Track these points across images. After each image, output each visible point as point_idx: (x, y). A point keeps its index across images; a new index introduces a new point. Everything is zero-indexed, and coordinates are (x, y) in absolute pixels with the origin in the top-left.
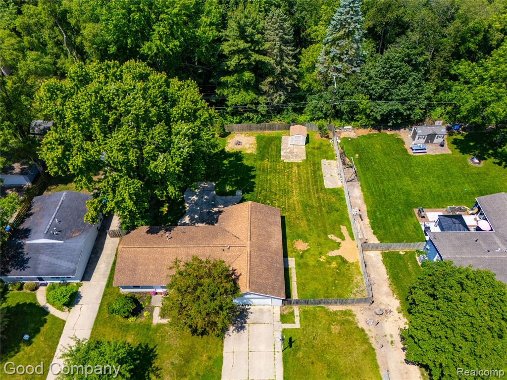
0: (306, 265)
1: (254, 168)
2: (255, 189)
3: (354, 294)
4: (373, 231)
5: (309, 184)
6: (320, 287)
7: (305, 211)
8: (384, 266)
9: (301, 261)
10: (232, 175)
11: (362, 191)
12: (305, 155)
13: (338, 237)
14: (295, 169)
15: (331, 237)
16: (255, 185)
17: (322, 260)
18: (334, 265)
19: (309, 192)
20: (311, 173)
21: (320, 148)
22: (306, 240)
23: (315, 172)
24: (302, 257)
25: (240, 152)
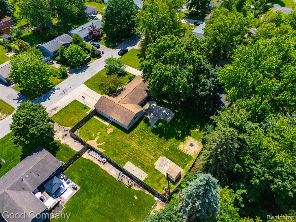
0: (102, 127)
1: (166, 140)
2: (152, 133)
3: (78, 133)
4: (90, 160)
5: (137, 156)
6: (91, 126)
7: (124, 143)
8: (75, 150)
9: (104, 127)
10: (168, 129)
11: (111, 176)
12: (158, 170)
13: (101, 145)
14: (152, 157)
15: (103, 143)
16: (154, 134)
17: (98, 133)
18: (93, 135)
19: (132, 152)
20: (142, 162)
21: (157, 182)
22: (111, 134)
23: (141, 164)
24: (106, 128)
25: (184, 142)
